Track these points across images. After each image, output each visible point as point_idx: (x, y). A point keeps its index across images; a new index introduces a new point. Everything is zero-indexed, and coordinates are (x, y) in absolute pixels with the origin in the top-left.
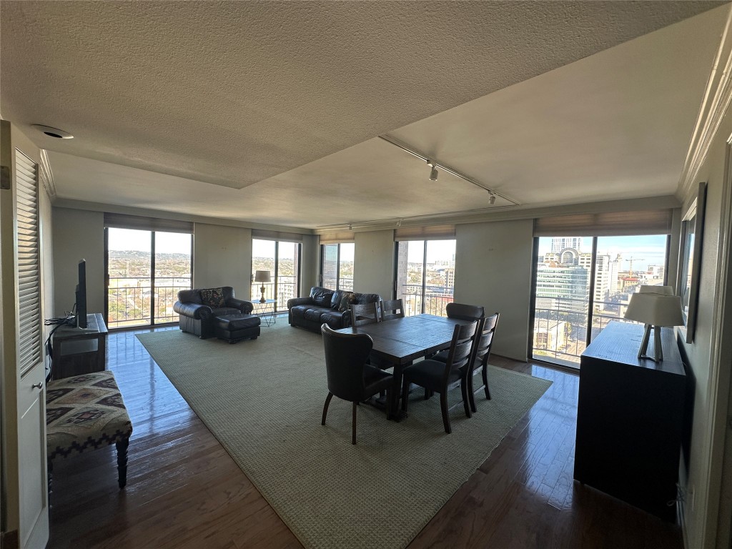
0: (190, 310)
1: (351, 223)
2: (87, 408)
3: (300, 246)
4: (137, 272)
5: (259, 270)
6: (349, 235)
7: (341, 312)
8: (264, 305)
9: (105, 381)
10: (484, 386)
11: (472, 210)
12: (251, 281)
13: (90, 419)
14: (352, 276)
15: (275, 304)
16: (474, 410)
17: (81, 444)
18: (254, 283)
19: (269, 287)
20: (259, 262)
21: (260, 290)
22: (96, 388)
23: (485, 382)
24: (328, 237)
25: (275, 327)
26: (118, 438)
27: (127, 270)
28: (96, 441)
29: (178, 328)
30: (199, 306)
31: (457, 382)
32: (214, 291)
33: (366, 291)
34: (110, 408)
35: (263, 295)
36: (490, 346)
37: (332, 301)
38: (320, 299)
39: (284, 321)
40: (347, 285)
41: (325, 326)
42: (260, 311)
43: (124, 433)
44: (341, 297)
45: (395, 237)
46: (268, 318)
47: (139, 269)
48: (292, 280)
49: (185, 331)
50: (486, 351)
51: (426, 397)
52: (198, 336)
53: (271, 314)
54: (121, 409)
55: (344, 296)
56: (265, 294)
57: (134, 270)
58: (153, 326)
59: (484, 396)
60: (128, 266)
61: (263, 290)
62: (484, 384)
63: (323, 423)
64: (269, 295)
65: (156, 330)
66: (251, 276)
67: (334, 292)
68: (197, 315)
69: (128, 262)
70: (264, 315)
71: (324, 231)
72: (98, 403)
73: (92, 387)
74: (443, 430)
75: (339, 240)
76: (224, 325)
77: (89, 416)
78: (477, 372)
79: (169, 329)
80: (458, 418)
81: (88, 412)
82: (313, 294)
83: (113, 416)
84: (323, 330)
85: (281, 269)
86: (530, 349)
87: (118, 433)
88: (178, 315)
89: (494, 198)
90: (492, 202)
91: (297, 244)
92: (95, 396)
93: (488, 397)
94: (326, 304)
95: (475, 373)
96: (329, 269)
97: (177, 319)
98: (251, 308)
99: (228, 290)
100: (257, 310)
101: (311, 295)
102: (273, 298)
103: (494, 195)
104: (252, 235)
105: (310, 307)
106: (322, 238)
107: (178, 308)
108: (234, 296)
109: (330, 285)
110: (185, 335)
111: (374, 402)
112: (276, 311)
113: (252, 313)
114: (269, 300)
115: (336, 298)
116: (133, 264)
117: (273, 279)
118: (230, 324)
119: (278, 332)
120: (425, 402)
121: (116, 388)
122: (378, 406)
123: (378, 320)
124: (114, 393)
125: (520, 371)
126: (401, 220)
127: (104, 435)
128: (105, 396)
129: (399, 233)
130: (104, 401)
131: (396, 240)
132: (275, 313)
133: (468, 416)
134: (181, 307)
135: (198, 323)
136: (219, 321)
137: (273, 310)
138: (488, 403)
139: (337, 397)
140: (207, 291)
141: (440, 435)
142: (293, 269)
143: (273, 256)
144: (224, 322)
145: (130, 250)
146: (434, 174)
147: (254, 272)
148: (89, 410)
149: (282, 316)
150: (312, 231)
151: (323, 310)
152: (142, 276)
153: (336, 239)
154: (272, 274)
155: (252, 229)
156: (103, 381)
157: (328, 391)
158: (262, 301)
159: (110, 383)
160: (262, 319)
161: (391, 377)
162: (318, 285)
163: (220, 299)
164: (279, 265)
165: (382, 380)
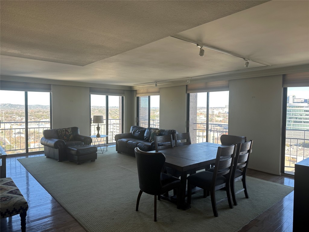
0: (52, 143)
1: (156, 82)
2: (3, 195)
3: (123, 98)
4: (10, 119)
5: (96, 115)
6: (156, 89)
7: (151, 142)
8: (99, 139)
9: (9, 183)
10: (244, 189)
11: (238, 70)
12: (91, 123)
13: (6, 200)
14: (159, 118)
15: (107, 138)
16: (235, 204)
17: (4, 213)
18: (92, 124)
19: (103, 127)
20: (95, 109)
21: (96, 129)
22: (5, 186)
23: (245, 186)
24: (142, 91)
25: (107, 153)
26: (21, 211)
27: (3, 118)
28: (11, 212)
29: (43, 155)
30: (56, 140)
31: (222, 185)
32: (66, 130)
33: (167, 128)
34: (15, 195)
35: (98, 132)
36: (247, 162)
37: (145, 135)
38: (137, 134)
39: (112, 150)
40: (155, 124)
41: (137, 148)
42: (97, 144)
43: (24, 208)
44: (150, 132)
45: (187, 90)
46: (102, 148)
47: (11, 117)
48: (118, 121)
49: (48, 157)
50: (244, 166)
51: (205, 196)
52: (57, 160)
53: (104, 145)
54: (21, 197)
55: (153, 131)
56: (100, 131)
57: (7, 117)
58: (27, 154)
59: (244, 196)
60: (3, 114)
61: (98, 129)
62: (244, 188)
63: (137, 210)
64: (103, 132)
65: (29, 157)
66: (91, 119)
67: (146, 129)
68: (56, 146)
69: (3, 112)
70: (99, 146)
71: (138, 87)
72: (8, 193)
73: (3, 186)
74: (213, 215)
75: (149, 94)
76: (73, 152)
77: (5, 199)
78: (238, 179)
79: (38, 156)
80: (224, 209)
81: (4, 197)
82: (132, 131)
83: (18, 199)
84: (136, 151)
85: (111, 114)
86: (283, 166)
87: (21, 208)
88: (43, 146)
89: (248, 63)
90: (247, 66)
91: (121, 97)
92: (5, 190)
93: (247, 197)
94: (141, 137)
95: (236, 180)
96: (143, 114)
97: (43, 150)
98: (91, 141)
99: (75, 129)
100: (95, 142)
101: (131, 131)
102: (105, 134)
103: (248, 61)
104: (90, 91)
105: (130, 139)
106: (138, 92)
107: (43, 142)
108: (79, 133)
109: (143, 124)
110: (48, 159)
111: (170, 199)
112: (107, 143)
113: (91, 144)
114: (102, 135)
115: (147, 133)
116: (7, 113)
117: (105, 121)
118: (77, 151)
119: (109, 157)
120: (203, 199)
121: (16, 186)
122: (172, 201)
123: (173, 147)
124: (15, 189)
125: (273, 182)
126: (190, 78)
127: (14, 208)
128: (11, 190)
129: (189, 87)
130: (11, 192)
131: (188, 92)
132: (107, 144)
133: (231, 207)
134: (45, 141)
135: (57, 151)
136: (70, 149)
137: (105, 142)
138: (246, 200)
139: (145, 193)
140: (62, 130)
141: (210, 218)
142: (118, 114)
143: (105, 105)
144: (74, 150)
145: (5, 103)
146: (202, 53)
147: (92, 117)
148: (4, 196)
149: (112, 146)
150: (131, 87)
151: (139, 141)
152: (13, 122)
153: (148, 93)
154: (105, 117)
155: (90, 88)
156: (7, 183)
157: (139, 189)
158: (98, 136)
159: (11, 183)
160: (99, 148)
161: (179, 181)
162: (136, 125)
163: (70, 135)
164: (109, 111)
165: (173, 182)
